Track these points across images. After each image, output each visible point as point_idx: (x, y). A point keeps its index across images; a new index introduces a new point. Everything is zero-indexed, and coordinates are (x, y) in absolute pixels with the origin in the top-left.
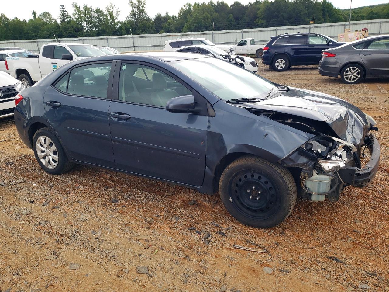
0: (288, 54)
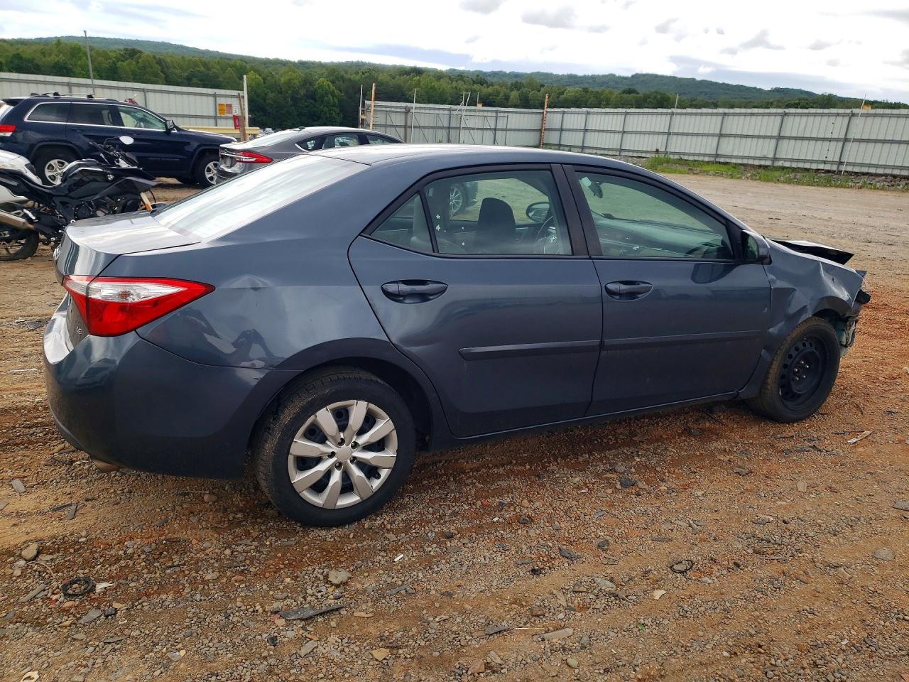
0: (77, 150)
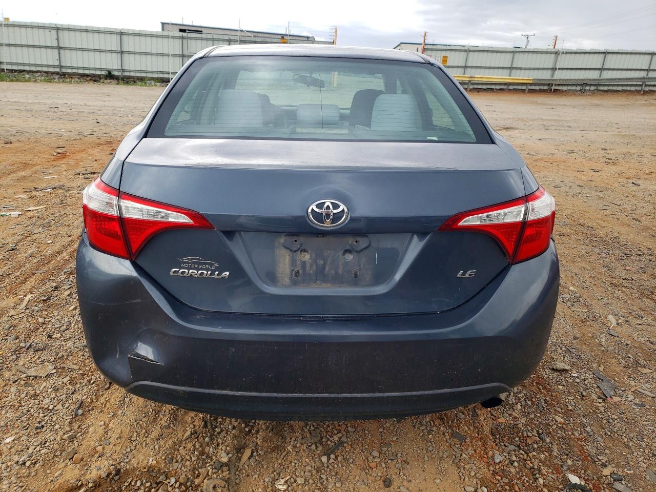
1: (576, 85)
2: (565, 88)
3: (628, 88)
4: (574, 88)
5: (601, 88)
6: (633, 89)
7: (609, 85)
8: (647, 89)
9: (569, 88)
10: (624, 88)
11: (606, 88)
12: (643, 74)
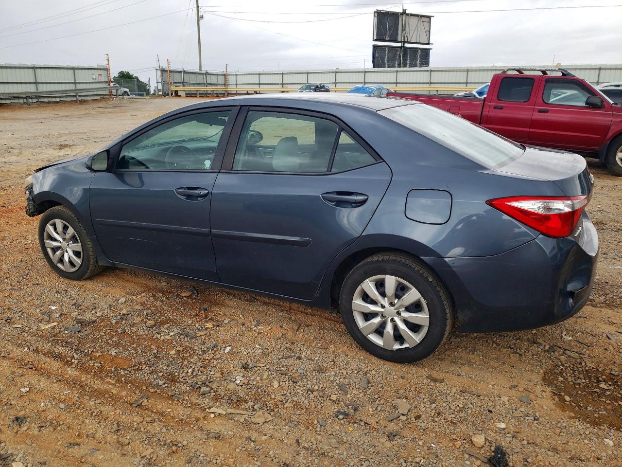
1: (19, 98)
2: (8, 102)
3: (65, 99)
4: (17, 101)
5: (42, 100)
6: (69, 99)
7: (48, 97)
8: (80, 99)
9: (13, 101)
10: (62, 99)
11: (46, 100)
12: (71, 87)
